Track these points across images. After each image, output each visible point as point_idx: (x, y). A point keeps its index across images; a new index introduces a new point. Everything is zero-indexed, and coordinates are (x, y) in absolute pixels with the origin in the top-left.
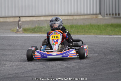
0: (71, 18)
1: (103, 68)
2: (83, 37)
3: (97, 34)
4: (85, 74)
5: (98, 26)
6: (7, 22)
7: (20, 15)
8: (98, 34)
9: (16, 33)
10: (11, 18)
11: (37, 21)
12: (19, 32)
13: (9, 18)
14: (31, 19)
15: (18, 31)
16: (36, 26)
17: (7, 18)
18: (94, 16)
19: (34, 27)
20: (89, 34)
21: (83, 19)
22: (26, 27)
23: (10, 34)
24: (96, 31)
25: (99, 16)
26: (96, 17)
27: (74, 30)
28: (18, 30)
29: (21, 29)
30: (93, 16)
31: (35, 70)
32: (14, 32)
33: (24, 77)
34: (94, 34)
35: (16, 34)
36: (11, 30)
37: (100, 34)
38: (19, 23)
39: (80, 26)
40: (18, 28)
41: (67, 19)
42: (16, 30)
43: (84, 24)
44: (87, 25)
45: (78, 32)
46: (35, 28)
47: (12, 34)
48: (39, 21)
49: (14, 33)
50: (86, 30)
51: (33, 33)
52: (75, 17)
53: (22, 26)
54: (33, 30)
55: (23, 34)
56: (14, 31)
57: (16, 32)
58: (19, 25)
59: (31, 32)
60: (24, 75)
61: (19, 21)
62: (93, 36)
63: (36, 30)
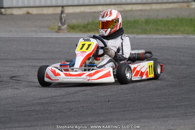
0: (147, 7)
1: (193, 87)
2: (165, 38)
3: (187, 34)
4: (164, 97)
5: (191, 20)
6: (44, 15)
7: (65, 3)
8: (190, 34)
9: (56, 32)
10: (50, 8)
11: (91, 13)
12: (62, 30)
13: (47, 8)
14: (82, 9)
15: (59, 29)
16: (90, 20)
17: (44, 9)
18: (185, 5)
19: (86, 22)
20: (174, 34)
21: (167, 9)
22: (74, 22)
23: (47, 34)
24: (187, 28)
25: (193, 5)
26: (188, 6)
27: (150, 27)
28: (59, 27)
29: (66, 26)
30: (183, 4)
31: (84, 92)
32: (55, 31)
33: (64, 103)
34: (183, 33)
35: (57, 34)
36: (49, 27)
37: (193, 34)
38: (62, 15)
39: (161, 21)
40: (60, 25)
41: (140, 10)
42: (57, 28)
43: (167, 17)
44: (172, 19)
45: (157, 30)
46: (88, 24)
47: (50, 34)
48: (94, 12)
49: (53, 32)
50: (171, 28)
51: (84, 32)
52: (154, 7)
53: (66, 22)
54: (84, 27)
55: (69, 34)
56: (54, 29)
57: (57, 30)
58: (61, 19)
59: (81, 31)
60: (64, 100)
61: (62, 12)
62: (180, 36)
63: (89, 27)
